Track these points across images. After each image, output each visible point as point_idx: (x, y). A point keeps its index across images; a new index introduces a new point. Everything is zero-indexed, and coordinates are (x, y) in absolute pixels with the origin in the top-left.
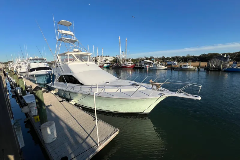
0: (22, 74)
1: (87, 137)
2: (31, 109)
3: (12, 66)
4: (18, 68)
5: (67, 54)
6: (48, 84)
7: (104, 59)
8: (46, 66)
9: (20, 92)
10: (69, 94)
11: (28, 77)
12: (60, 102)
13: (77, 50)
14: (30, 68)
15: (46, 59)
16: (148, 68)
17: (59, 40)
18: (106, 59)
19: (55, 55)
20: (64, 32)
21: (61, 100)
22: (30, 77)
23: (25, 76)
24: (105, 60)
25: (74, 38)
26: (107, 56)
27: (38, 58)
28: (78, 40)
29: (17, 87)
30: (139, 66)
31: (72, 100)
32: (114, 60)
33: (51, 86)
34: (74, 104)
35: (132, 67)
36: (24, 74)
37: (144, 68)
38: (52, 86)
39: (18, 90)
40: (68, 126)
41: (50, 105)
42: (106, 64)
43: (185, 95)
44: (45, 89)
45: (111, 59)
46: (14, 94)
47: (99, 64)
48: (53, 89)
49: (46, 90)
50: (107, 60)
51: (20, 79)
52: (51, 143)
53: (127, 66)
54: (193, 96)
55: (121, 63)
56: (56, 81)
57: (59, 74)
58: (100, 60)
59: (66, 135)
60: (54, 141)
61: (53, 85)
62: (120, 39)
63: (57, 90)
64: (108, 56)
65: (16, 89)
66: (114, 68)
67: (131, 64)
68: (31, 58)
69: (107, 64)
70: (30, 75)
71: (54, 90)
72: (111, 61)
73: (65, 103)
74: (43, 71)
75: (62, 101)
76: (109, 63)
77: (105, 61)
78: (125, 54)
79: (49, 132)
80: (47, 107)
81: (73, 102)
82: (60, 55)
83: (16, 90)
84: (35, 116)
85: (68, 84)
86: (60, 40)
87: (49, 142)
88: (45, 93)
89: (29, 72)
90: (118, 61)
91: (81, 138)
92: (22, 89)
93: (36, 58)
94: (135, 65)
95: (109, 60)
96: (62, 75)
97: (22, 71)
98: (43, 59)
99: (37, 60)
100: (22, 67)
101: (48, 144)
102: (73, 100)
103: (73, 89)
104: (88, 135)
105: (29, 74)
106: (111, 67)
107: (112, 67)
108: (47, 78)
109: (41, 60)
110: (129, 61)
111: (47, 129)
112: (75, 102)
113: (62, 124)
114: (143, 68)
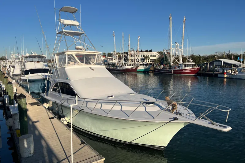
0: (15, 77)
1: (64, 159)
2: (15, 121)
3: (4, 65)
4: (11, 68)
5: (66, 53)
6: (42, 94)
7: (141, 56)
8: (44, 67)
9: (8, 102)
10: (62, 108)
11: (21, 82)
12: (50, 118)
13: (80, 47)
14: (25, 70)
15: (46, 57)
16: (226, 76)
17: (59, 33)
18: (145, 55)
19: (53, 54)
20: (67, 22)
21: (52, 116)
22: (23, 82)
23: (18, 80)
24: (143, 57)
25: (80, 30)
26: (147, 51)
27: (36, 55)
28: (84, 33)
29: (6, 94)
30: (210, 71)
31: (64, 117)
32: (159, 58)
33: (44, 97)
34: (67, 123)
35: (193, 72)
36: (17, 78)
37: (219, 75)
38: (46, 97)
39: (6, 99)
40: (48, 146)
41: (38, 122)
42: (144, 65)
43: (209, 123)
44: (38, 100)
45: (154, 56)
46: (2, 105)
47: (130, 65)
48: (46, 101)
49: (38, 102)
50: (147, 57)
51: (9, 85)
52: (27, 158)
53: (182, 70)
54: (221, 126)
55: (172, 64)
56: (51, 90)
57: (54, 81)
58: (133, 58)
59: (43, 153)
60: (29, 157)
61: (47, 95)
62: (171, 19)
63: (51, 103)
64: (150, 51)
65: (4, 97)
66: (156, 73)
67: (191, 66)
68: (27, 55)
69: (146, 65)
70: (23, 80)
71: (47, 103)
72: (154, 60)
73: (55, 120)
74: (40, 74)
75: (53, 118)
76: (151, 64)
77: (143, 60)
78: (181, 48)
79: (26, 145)
80: (33, 122)
81: (65, 121)
82: (58, 54)
83: (4, 99)
84: (18, 129)
85: (63, 96)
86: (61, 33)
87: (25, 156)
88: (37, 105)
89: (23, 76)
90: (167, 61)
91: (57, 159)
92: (10, 97)
93: (33, 54)
94: (199, 69)
95: (151, 58)
96: (57, 83)
97: (15, 73)
98: (42, 57)
99: (34, 57)
100: (16, 67)
101: (24, 158)
102: (66, 118)
103: (68, 103)
104: (66, 157)
105: (23, 78)
106: (152, 70)
107: (154, 71)
108: (42, 85)
109: (39, 57)
110: (189, 62)
111: (24, 142)
112: (68, 121)
113: (44, 143)
114: (216, 76)
